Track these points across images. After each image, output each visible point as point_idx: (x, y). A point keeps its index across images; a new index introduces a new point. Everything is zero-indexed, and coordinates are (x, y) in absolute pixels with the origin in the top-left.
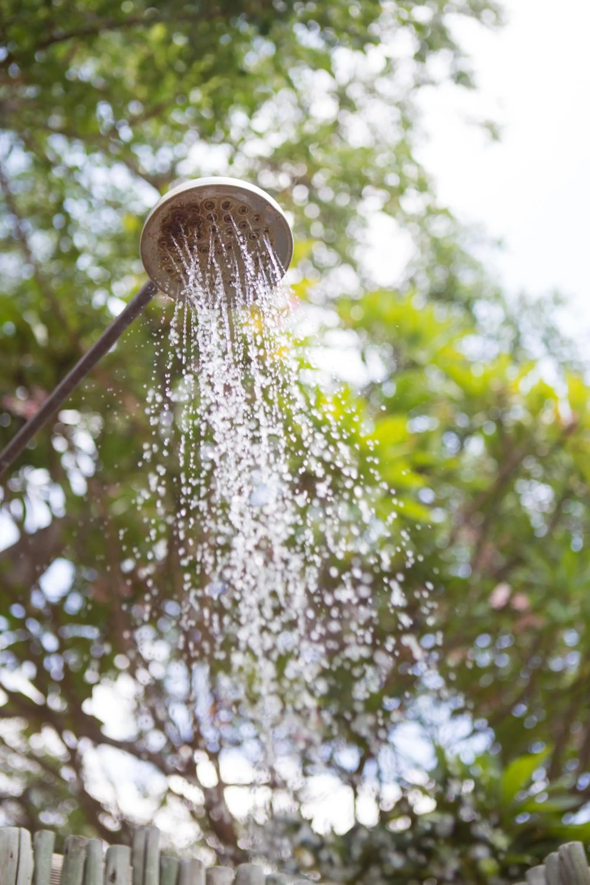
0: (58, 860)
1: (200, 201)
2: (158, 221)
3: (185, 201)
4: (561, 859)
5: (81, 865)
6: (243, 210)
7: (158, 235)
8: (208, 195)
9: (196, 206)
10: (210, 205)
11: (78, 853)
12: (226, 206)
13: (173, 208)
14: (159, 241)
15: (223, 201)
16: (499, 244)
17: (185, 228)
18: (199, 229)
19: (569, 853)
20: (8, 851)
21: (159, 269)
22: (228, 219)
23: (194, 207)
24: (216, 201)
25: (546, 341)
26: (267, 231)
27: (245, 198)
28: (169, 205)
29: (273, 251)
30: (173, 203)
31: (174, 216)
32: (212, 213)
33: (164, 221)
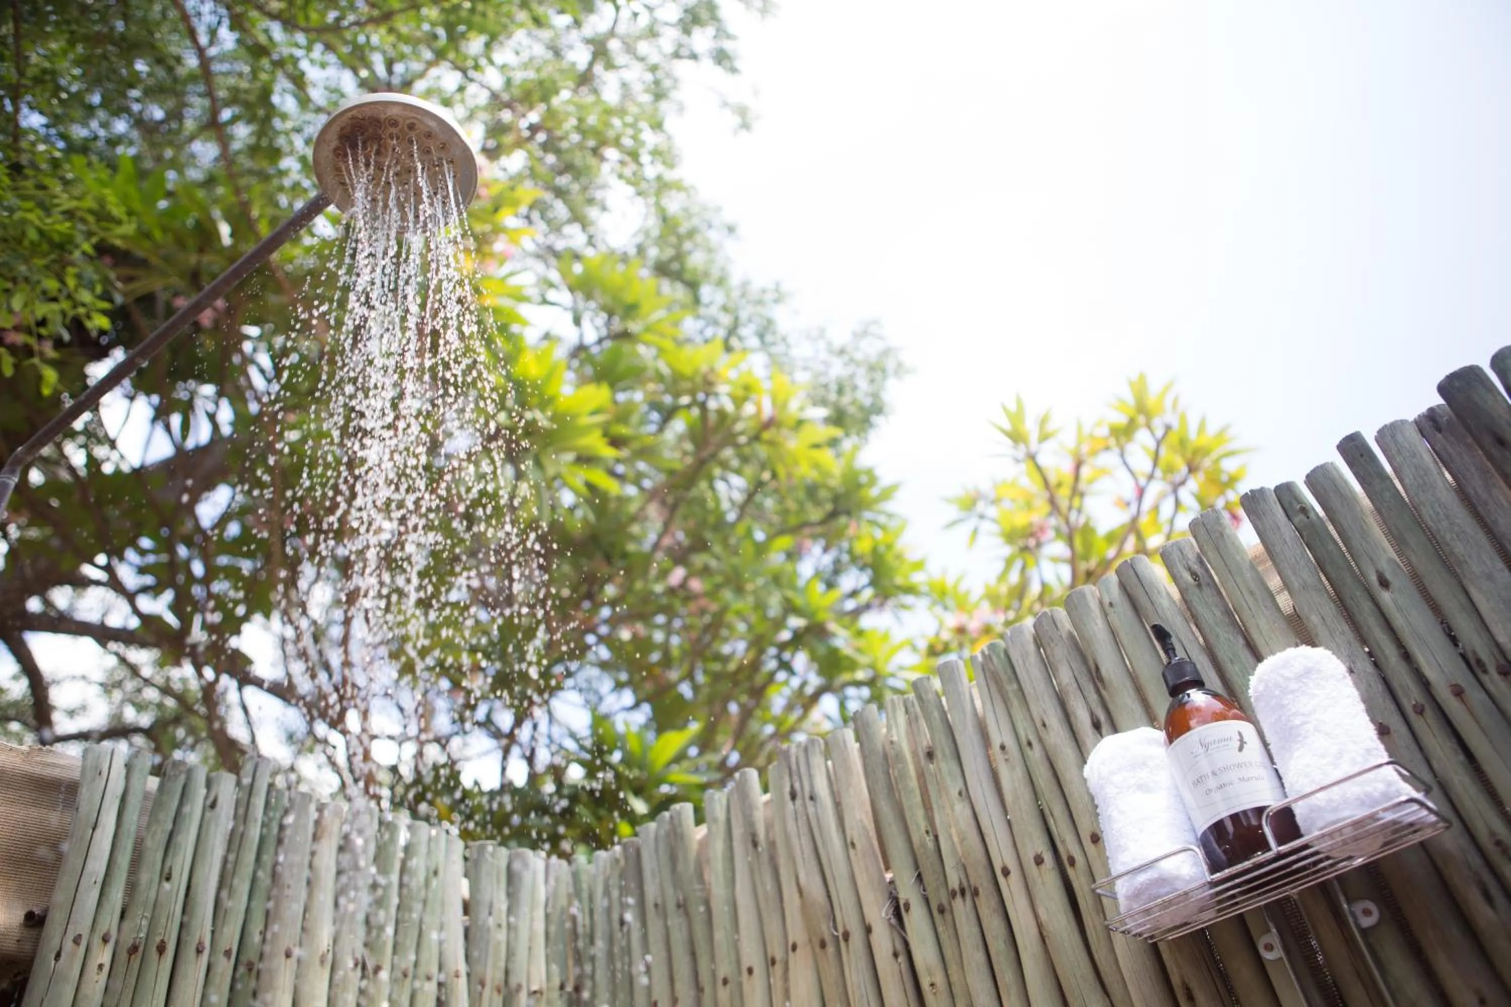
0: (153, 783)
1: (383, 116)
2: (336, 128)
3: (368, 112)
4: (671, 817)
5: (180, 789)
6: (429, 135)
7: (335, 143)
8: (394, 111)
9: (378, 121)
10: (395, 124)
11: (176, 777)
12: (411, 127)
13: (353, 118)
14: (335, 150)
15: (408, 122)
16: (731, 229)
17: (364, 143)
18: (380, 146)
19: (679, 813)
20: (96, 768)
21: (330, 179)
22: (411, 142)
23: (376, 122)
24: (401, 120)
25: (761, 336)
26: (452, 162)
27: (432, 124)
28: (349, 114)
29: (454, 187)
30: (354, 112)
31: (353, 126)
32: (394, 130)
33: (342, 129)
